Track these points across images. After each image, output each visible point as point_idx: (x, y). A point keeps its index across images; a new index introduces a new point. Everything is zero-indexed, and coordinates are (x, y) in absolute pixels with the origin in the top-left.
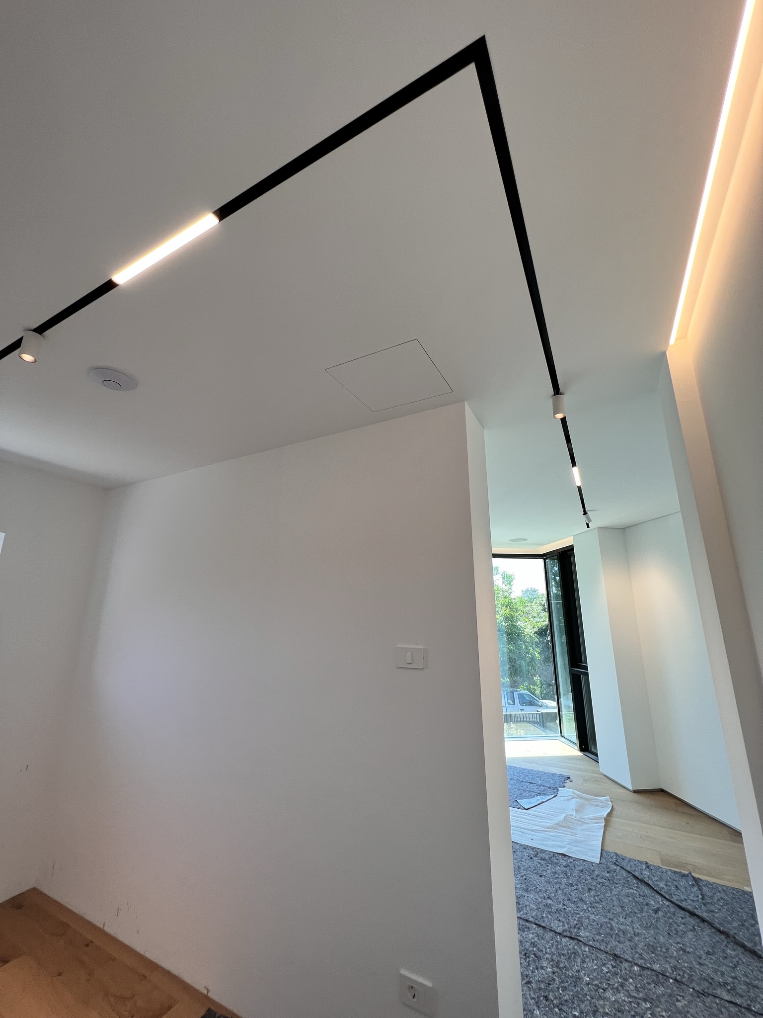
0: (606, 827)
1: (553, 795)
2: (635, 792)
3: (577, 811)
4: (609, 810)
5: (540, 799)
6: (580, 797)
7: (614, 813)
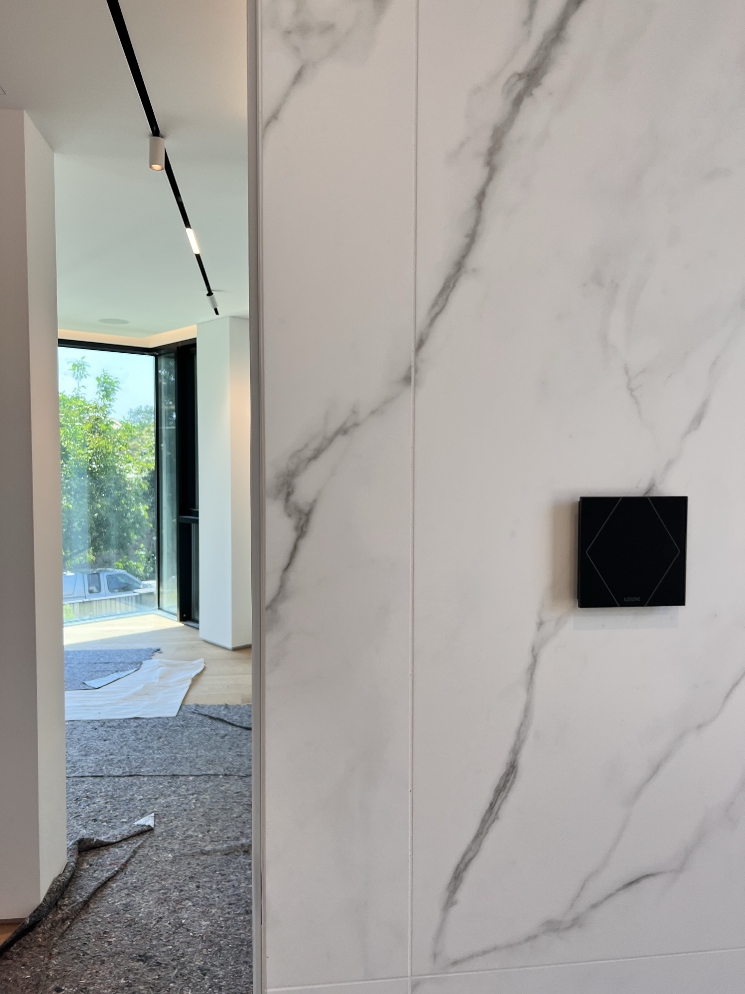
0: (191, 687)
1: (135, 669)
2: (235, 649)
3: (160, 678)
4: (199, 671)
5: (116, 676)
6: (168, 665)
7: (205, 672)
